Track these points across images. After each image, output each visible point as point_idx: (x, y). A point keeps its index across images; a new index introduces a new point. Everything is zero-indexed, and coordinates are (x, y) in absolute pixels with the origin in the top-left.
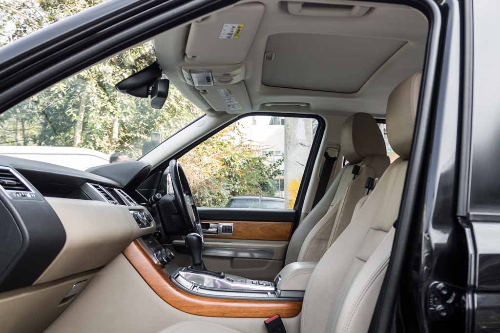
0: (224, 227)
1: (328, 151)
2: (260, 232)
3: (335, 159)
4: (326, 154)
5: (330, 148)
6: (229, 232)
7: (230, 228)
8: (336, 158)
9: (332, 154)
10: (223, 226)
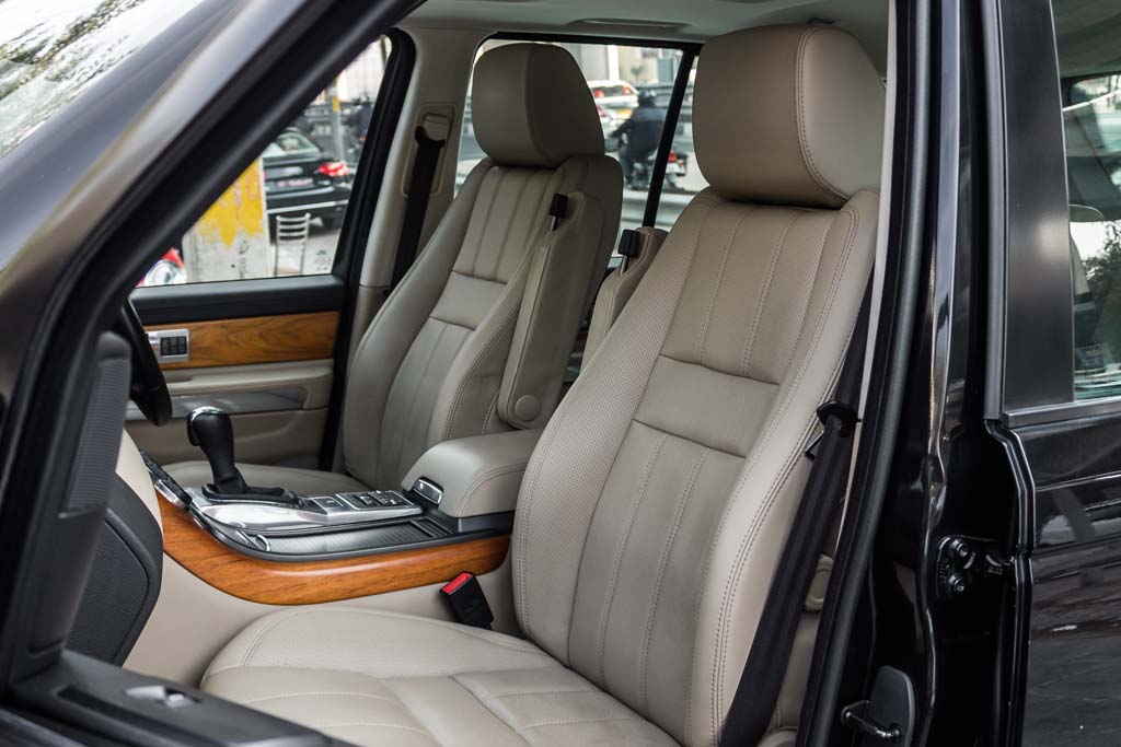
0: (165, 343)
1: (427, 126)
2: (262, 344)
3: (442, 144)
4: (419, 134)
5: (429, 118)
6: (178, 353)
7: (182, 342)
8: (443, 141)
9: (434, 131)
10: (163, 339)
